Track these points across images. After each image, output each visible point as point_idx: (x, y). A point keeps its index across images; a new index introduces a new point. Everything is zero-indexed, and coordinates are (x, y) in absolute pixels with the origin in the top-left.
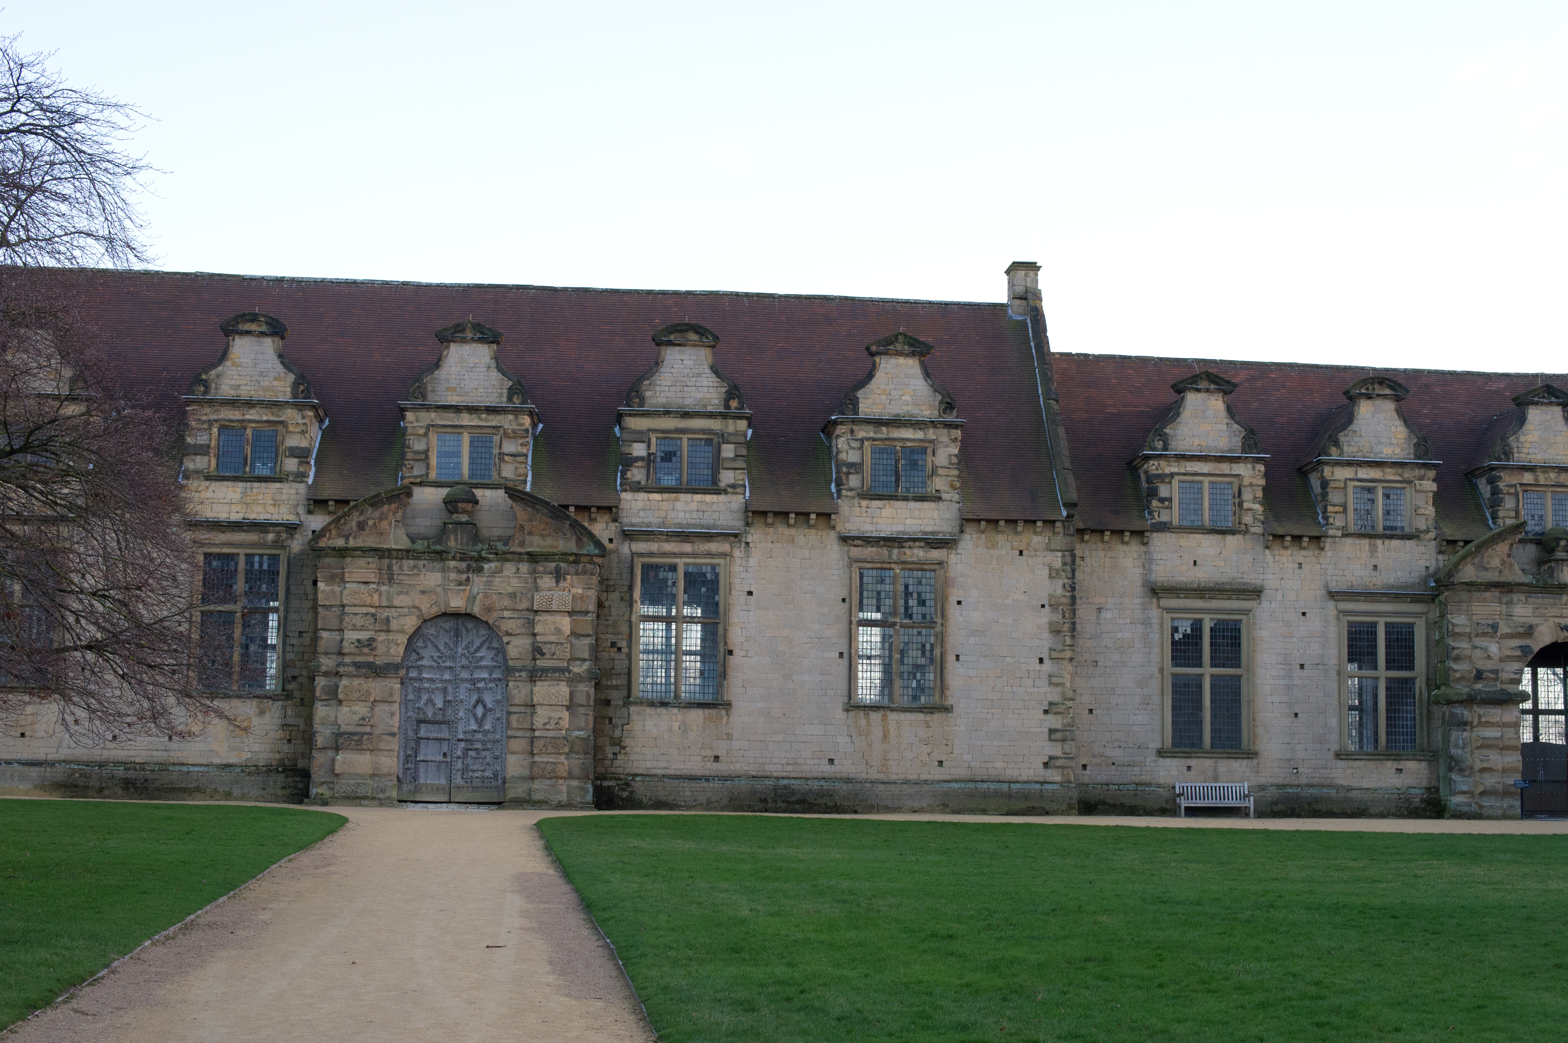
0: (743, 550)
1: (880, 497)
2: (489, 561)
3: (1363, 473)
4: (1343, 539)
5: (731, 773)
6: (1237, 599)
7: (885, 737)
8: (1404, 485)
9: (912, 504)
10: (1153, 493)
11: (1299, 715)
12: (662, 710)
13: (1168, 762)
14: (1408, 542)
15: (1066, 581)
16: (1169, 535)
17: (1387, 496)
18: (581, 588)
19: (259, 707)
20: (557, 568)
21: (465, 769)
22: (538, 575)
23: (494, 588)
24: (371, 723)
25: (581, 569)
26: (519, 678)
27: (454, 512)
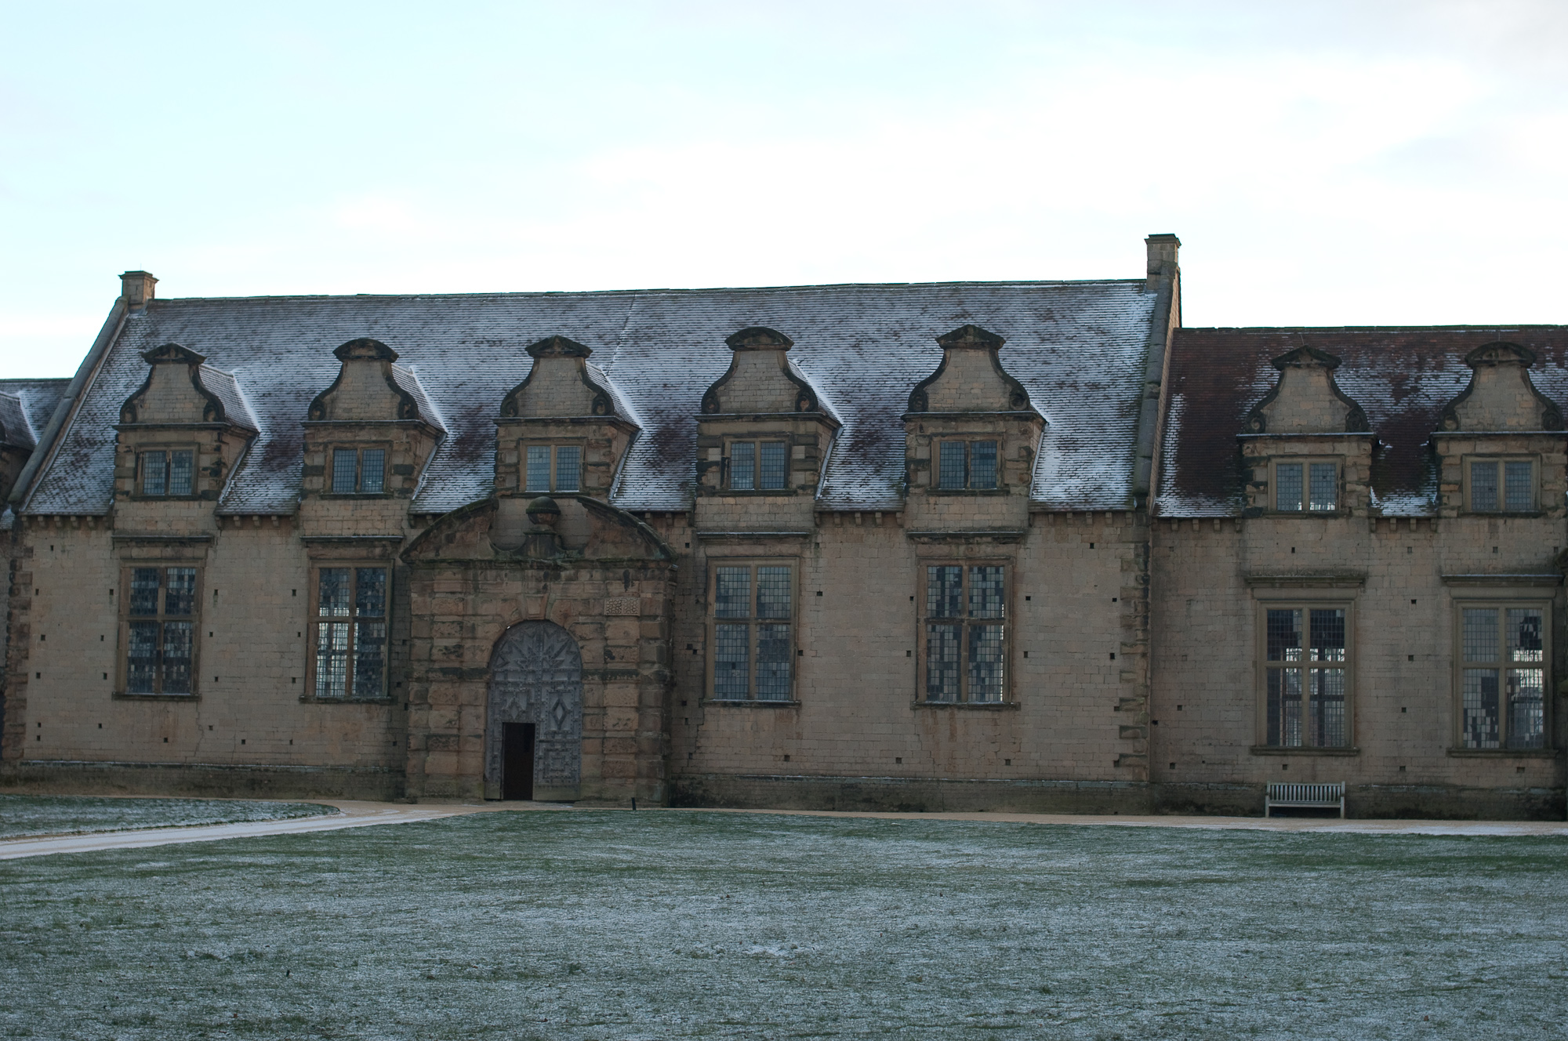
0: (813, 551)
1: (947, 494)
2: (565, 569)
3: (1483, 447)
4: (1459, 520)
5: (800, 771)
6: (1337, 587)
7: (953, 736)
8: (1530, 459)
9: (980, 500)
10: (1246, 478)
11: (1407, 710)
12: (734, 711)
13: (1262, 759)
14: (1533, 520)
15: (1139, 573)
16: (1264, 521)
17: (1510, 471)
18: (650, 592)
19: (367, 711)
20: (626, 575)
21: (545, 770)
22: (608, 581)
23: (570, 595)
24: (456, 726)
25: (650, 574)
26: (592, 681)
27: (536, 523)
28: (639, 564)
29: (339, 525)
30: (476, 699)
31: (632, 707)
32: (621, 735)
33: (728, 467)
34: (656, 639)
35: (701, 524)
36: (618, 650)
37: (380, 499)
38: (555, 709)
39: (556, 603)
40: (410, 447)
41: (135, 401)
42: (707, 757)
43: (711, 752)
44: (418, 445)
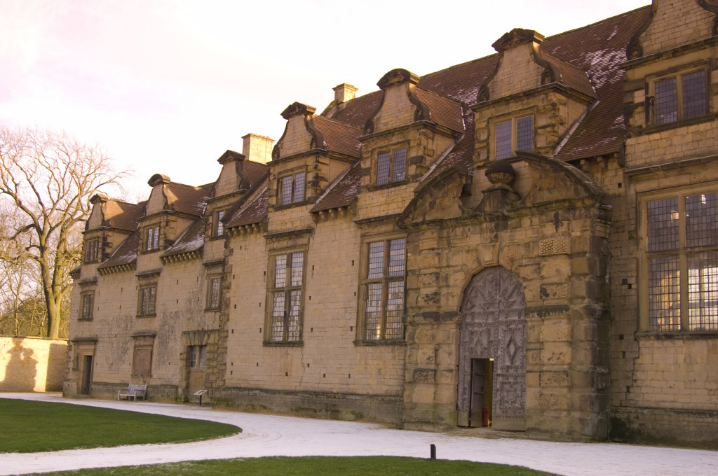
2: (511, 218)
18: (579, 229)
19: (393, 352)
20: (556, 216)
21: (502, 401)
22: (542, 224)
23: (515, 241)
24: (434, 362)
25: (577, 213)
26: (533, 319)
27: (493, 182)
28: (567, 204)
30: (449, 338)
31: (564, 341)
32: (556, 368)
33: (653, 105)
34: (585, 275)
35: (631, 164)
36: (551, 287)
37: (403, 184)
38: (508, 345)
39: (505, 249)
40: (420, 142)
41: (279, 146)
42: (644, 390)
43: (647, 386)
44: (430, 141)
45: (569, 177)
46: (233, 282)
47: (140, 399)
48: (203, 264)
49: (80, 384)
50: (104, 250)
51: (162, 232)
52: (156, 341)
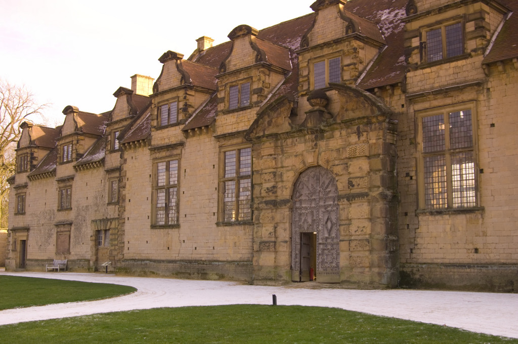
0: (485, 94)
2: (326, 131)
5: (486, 261)
12: (438, 217)
18: (375, 138)
19: (244, 230)
20: (358, 129)
21: (323, 262)
22: (348, 135)
23: (330, 148)
24: (274, 236)
25: (373, 126)
26: (343, 203)
27: (313, 106)
28: (365, 120)
29: (231, 127)
30: (284, 218)
31: (366, 218)
32: (360, 237)
33: (425, 48)
34: (380, 170)
35: (410, 91)
36: (356, 180)
37: (248, 109)
38: (326, 222)
39: (323, 154)
40: (260, 78)
41: (158, 83)
42: (422, 251)
43: (424, 248)
44: (267, 77)
45: (366, 101)
46: (127, 183)
47: (62, 270)
48: (105, 171)
49: (18, 261)
50: (31, 162)
51: (74, 148)
52: (73, 228)
